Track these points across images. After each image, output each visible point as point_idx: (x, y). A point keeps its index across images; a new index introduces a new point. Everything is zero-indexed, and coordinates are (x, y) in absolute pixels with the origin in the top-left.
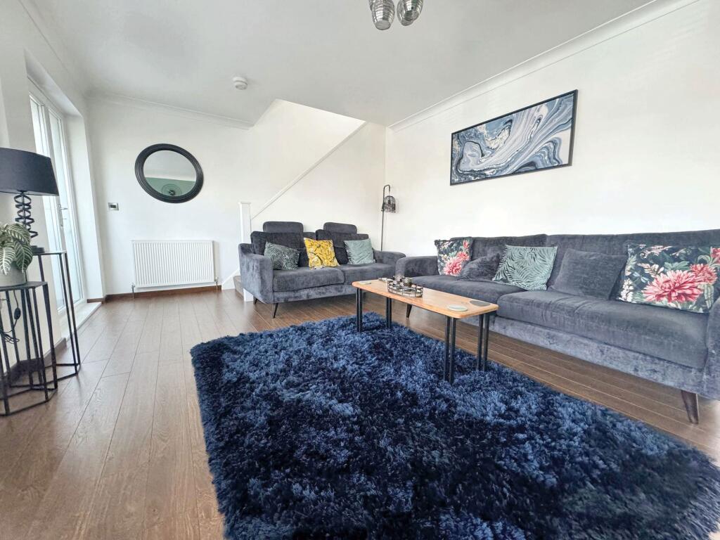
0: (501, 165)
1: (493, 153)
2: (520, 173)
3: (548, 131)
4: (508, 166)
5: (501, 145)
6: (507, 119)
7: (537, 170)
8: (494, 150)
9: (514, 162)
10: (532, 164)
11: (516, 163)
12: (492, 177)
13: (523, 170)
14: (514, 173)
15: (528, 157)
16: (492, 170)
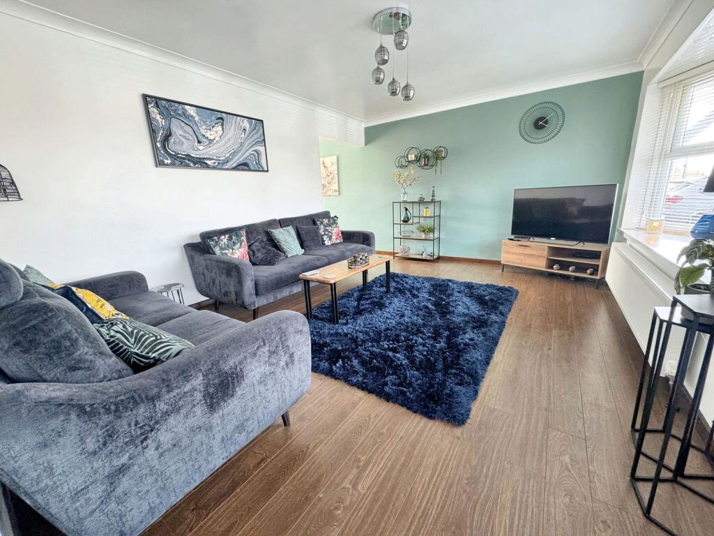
0: (221, 159)
1: (210, 143)
2: (238, 170)
3: (253, 141)
4: (228, 161)
5: (217, 139)
6: (219, 115)
7: (250, 170)
8: (211, 141)
9: (232, 159)
10: (245, 164)
11: (234, 160)
12: (214, 168)
13: (240, 167)
14: (235, 169)
15: (242, 158)
16: (213, 161)
